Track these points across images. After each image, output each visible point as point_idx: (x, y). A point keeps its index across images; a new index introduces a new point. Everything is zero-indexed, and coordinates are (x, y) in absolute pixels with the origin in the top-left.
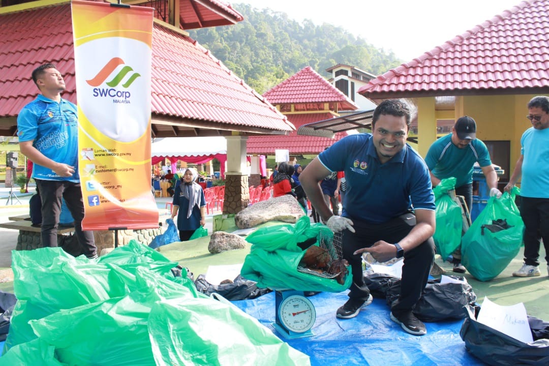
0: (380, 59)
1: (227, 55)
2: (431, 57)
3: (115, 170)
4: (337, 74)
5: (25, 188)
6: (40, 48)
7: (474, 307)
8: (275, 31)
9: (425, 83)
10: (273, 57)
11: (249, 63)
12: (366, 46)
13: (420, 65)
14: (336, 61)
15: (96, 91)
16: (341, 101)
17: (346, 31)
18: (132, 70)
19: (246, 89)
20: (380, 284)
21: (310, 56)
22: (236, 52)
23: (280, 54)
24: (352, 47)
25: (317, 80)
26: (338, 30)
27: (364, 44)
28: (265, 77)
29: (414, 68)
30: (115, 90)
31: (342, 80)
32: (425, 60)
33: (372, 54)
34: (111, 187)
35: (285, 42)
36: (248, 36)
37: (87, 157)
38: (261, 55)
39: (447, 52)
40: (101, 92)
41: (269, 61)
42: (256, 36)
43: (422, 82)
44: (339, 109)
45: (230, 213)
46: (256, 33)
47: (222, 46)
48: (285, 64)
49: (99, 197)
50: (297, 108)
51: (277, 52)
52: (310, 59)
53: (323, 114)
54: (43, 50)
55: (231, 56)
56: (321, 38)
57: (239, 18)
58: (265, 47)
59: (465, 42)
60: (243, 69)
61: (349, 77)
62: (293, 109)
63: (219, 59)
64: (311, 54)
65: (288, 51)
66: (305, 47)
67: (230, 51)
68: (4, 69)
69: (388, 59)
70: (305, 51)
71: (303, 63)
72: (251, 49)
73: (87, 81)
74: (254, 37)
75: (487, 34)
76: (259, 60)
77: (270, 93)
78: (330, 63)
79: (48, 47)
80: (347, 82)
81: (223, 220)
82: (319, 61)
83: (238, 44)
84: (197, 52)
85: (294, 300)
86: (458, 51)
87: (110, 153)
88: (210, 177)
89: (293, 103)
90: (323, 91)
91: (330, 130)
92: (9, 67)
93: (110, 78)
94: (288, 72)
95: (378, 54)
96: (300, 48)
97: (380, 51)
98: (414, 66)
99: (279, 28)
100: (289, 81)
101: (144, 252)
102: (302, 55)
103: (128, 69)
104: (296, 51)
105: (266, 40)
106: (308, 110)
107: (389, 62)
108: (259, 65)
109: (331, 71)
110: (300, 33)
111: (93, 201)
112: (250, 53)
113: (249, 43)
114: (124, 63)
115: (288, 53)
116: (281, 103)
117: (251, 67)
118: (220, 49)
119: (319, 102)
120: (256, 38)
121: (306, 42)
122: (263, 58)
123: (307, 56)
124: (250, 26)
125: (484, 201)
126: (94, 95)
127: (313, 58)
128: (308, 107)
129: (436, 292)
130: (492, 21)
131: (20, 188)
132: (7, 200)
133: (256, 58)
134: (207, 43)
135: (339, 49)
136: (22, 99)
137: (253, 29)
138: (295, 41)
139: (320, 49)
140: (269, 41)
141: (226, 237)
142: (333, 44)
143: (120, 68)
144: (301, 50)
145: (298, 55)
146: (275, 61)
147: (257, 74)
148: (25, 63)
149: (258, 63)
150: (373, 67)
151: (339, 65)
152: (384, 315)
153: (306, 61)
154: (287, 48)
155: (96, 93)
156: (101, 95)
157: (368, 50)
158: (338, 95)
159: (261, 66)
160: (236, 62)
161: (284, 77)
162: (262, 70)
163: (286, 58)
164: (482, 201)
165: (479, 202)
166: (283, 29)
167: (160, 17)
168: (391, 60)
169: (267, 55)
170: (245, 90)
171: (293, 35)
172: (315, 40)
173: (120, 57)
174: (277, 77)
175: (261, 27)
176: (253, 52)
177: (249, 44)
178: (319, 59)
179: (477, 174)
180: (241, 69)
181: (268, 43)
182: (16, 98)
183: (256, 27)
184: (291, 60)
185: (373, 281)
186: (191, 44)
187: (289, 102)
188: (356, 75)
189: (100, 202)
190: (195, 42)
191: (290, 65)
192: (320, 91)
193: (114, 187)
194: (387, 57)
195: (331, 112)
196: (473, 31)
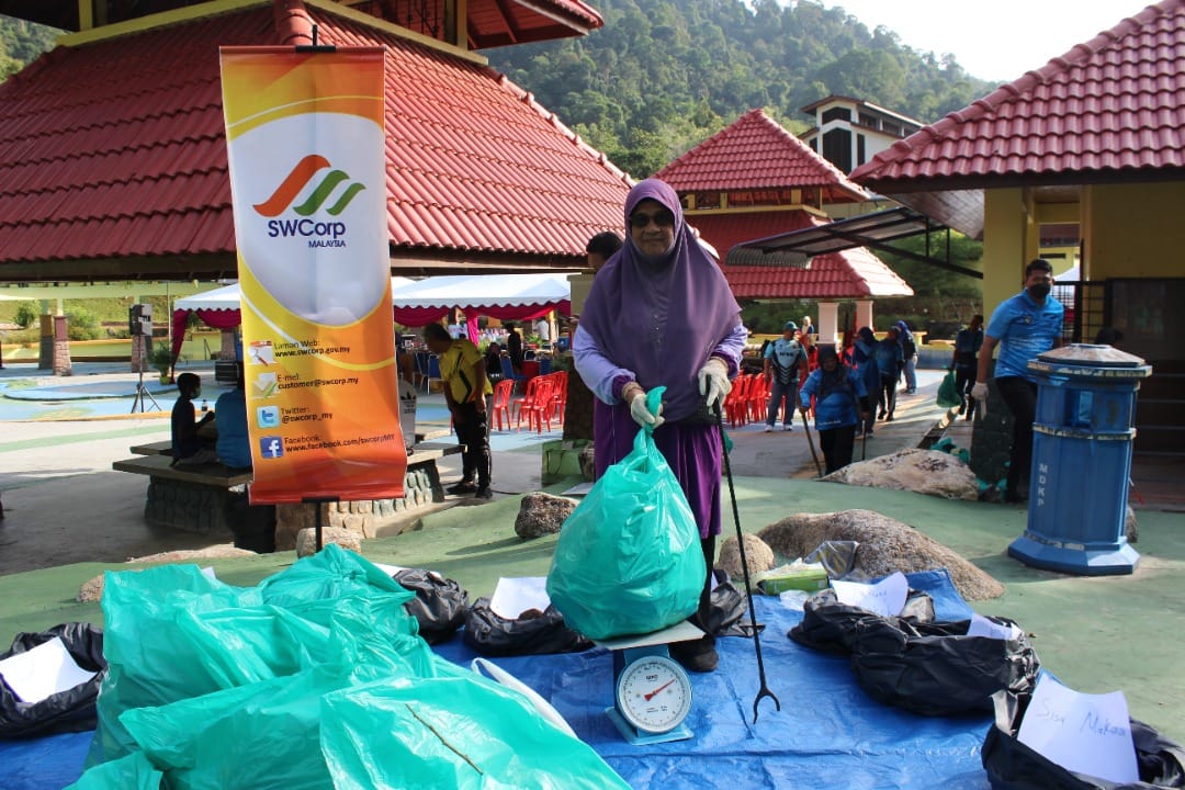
0: (926, 79)
1: (589, 77)
2: (1013, 97)
3: (318, 383)
4: (827, 118)
5: (169, 375)
6: (179, 111)
7: (1016, 697)
8: (692, 22)
9: (999, 156)
10: (690, 80)
11: (637, 95)
12: (895, 51)
13: (989, 116)
14: (828, 87)
15: (273, 225)
16: (827, 185)
17: (849, 17)
18: (347, 177)
19: (611, 173)
20: (842, 627)
21: (769, 75)
22: (608, 70)
23: (703, 73)
24: (862, 54)
25: (776, 139)
26: (834, 15)
27: (890, 47)
28: (670, 125)
29: (977, 122)
30: (312, 223)
31: (837, 130)
32: (1002, 103)
33: (907, 69)
34: (309, 417)
35: (716, 47)
36: (634, 35)
37: (260, 359)
38: (662, 76)
39: (1052, 84)
40: (285, 226)
41: (680, 90)
42: (652, 36)
43: (992, 155)
44: (826, 201)
45: (578, 438)
46: (652, 28)
47: (578, 61)
48: (716, 95)
49: (284, 441)
50: (733, 199)
51: (698, 69)
52: (770, 83)
53: (788, 212)
54: (183, 115)
55: (597, 80)
56: (795, 36)
57: (594, 22)
58: (670, 58)
59: (1096, 60)
60: (623, 109)
61: (853, 124)
62: (724, 201)
63: (551, 112)
64: (771, 71)
65: (722, 66)
66: (760, 57)
67: (595, 68)
68: (111, 155)
69: (944, 80)
70: (758, 65)
71: (755, 91)
72: (641, 61)
73: (255, 206)
74: (647, 37)
75: (1147, 40)
76: (659, 87)
77: (674, 169)
78: (815, 91)
79: (194, 109)
80: (847, 134)
81: (562, 454)
82: (789, 87)
83: (613, 54)
84: (504, 99)
85: (648, 666)
86: (1076, 82)
87: (305, 348)
88: (548, 348)
89: (724, 190)
90: (788, 164)
91: (802, 252)
92: (119, 153)
93: (301, 198)
94: (721, 112)
95: (922, 67)
96: (749, 60)
97: (925, 62)
98: (976, 118)
99: (701, 15)
100: (715, 142)
101: (350, 571)
102: (752, 75)
103: (338, 176)
104: (739, 65)
105: (673, 43)
106: (757, 203)
107: (947, 85)
108: (657, 98)
109: (813, 112)
110: (747, 26)
111: (271, 448)
112: (639, 72)
113: (635, 52)
114: (329, 165)
115: (721, 70)
116: (697, 191)
117: (640, 104)
118: (573, 66)
119: (778, 187)
120: (651, 40)
121: (761, 45)
122: (667, 82)
123: (763, 77)
124: (638, 13)
125: (1102, 435)
126: (270, 234)
127: (777, 80)
128: (758, 198)
129: (948, 653)
130: (1162, 8)
131: (159, 374)
132: (132, 401)
133: (651, 83)
134: (546, 53)
135: (833, 59)
136: (144, 220)
137: (644, 20)
138: (737, 42)
139: (791, 60)
140: (680, 45)
141: (553, 504)
142: (821, 48)
143: (321, 175)
144: (751, 64)
145: (744, 75)
146: (694, 89)
147: (654, 118)
148: (148, 143)
149: (656, 93)
150: (909, 97)
151: (831, 99)
152: (844, 695)
153: (761, 88)
154: (719, 59)
155: (275, 230)
156: (285, 234)
157: (899, 59)
158: (821, 172)
159: (663, 100)
160: (610, 93)
161: (712, 125)
162: (665, 109)
163: (717, 81)
164: (1098, 435)
165: (1091, 438)
166: (710, 18)
167: (426, 29)
168: (950, 79)
169: (677, 76)
170: (608, 177)
171: (732, 30)
172: (779, 40)
173: (319, 153)
174: (698, 125)
175: (663, 14)
176: (644, 71)
177: (636, 54)
178: (789, 82)
179: (1085, 376)
180: (620, 108)
181: (677, 50)
182: (132, 219)
183: (650, 16)
184: (727, 86)
185: (828, 620)
186: (491, 82)
187: (714, 187)
188: (870, 120)
189: (285, 450)
190: (501, 76)
191: (726, 96)
192: (781, 163)
193: (315, 417)
194: (942, 73)
195: (806, 208)
196: (1115, 34)
